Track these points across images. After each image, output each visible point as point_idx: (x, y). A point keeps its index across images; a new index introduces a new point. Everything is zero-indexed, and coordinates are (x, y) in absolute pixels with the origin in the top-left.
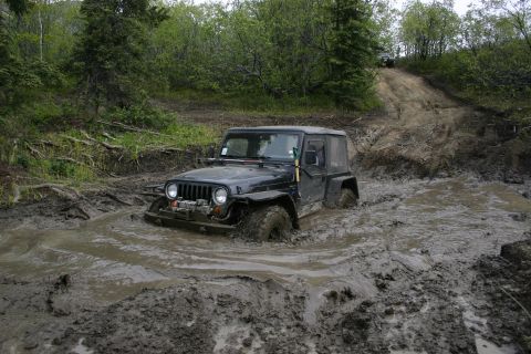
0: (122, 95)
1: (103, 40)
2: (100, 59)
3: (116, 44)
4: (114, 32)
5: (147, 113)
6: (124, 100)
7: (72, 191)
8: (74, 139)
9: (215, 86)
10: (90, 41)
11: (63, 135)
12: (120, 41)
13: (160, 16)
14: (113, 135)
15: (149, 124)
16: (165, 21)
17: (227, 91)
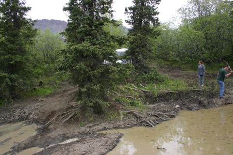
0: (146, 68)
1: (137, 47)
2: (137, 54)
3: (142, 47)
4: (141, 43)
5: (156, 75)
6: (146, 70)
7: (141, 114)
8: (130, 88)
9: (178, 59)
10: (133, 47)
11: (125, 86)
12: (144, 46)
13: (157, 34)
14: (144, 86)
15: (157, 80)
16: (159, 36)
17: (183, 61)
